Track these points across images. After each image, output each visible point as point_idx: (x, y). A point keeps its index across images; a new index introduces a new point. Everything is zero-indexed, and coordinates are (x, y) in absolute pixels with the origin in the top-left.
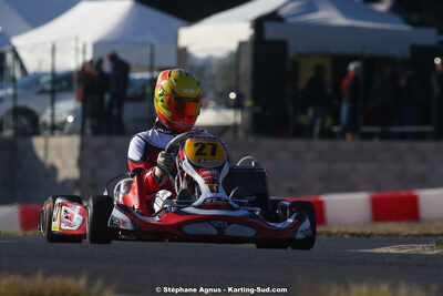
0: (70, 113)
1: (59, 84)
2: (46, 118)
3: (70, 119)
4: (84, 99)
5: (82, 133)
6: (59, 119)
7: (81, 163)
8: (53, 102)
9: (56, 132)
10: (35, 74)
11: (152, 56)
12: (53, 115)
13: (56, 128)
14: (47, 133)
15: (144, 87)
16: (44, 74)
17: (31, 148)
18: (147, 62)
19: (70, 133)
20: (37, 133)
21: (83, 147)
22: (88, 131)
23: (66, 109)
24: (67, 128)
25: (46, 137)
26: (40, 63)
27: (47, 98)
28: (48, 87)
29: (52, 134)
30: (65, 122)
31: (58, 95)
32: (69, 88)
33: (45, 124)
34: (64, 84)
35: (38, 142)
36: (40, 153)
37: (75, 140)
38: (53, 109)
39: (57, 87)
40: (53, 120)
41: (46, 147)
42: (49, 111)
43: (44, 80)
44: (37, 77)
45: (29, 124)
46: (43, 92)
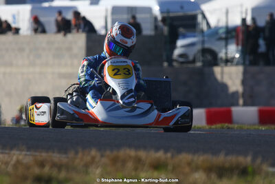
0: (238, 52)
1: (230, 34)
2: (222, 55)
3: (237, 56)
5: (244, 64)
6: (230, 55)
7: (244, 83)
8: (226, 45)
9: (229, 64)
10: (216, 27)
12: (226, 53)
13: (228, 61)
14: (223, 64)
16: (221, 28)
17: (213, 74)
19: (237, 64)
20: (216, 64)
21: (245, 73)
23: (233, 51)
24: (235, 61)
25: (222, 67)
26: (218, 21)
27: (223, 43)
28: (224, 36)
29: (226, 65)
30: (234, 58)
31: (230, 41)
33: (221, 59)
34: (234, 33)
35: (217, 70)
36: (219, 77)
37: (240, 69)
38: (226, 49)
39: (229, 36)
40: (226, 56)
41: (222, 73)
42: (224, 51)
43: (221, 31)
44: (217, 29)
45: (212, 58)
46: (221, 39)
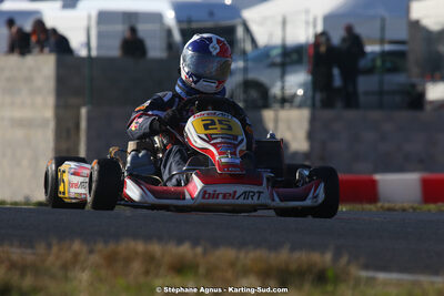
0: (301, 86)
1: (290, 57)
2: (276, 90)
3: (300, 92)
4: (314, 73)
5: (313, 106)
6: (289, 92)
7: (311, 136)
8: (283, 76)
9: (287, 105)
10: (266, 47)
11: (383, 29)
12: (283, 88)
13: (285, 101)
14: (277, 106)
15: (374, 60)
16: (274, 47)
17: (260, 121)
18: (377, 34)
19: (300, 106)
20: (266, 106)
21: (313, 120)
23: (296, 82)
24: (297, 101)
25: (276, 111)
26: (271, 35)
27: (277, 71)
28: (278, 60)
29: (282, 107)
30: (295, 95)
31: (289, 68)
32: (299, 61)
33: (275, 97)
34: (295, 57)
35: (268, 115)
36: (270, 126)
37: (305, 114)
38: (283, 82)
39: (288, 60)
40: (283, 93)
41: (276, 121)
42: (279, 84)
43: (274, 53)
44: (267, 51)
45: (259, 96)
46: (273, 65)
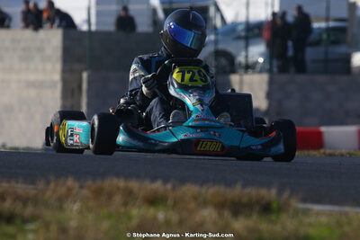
0: (261, 55)
1: (252, 31)
2: (241, 59)
3: (261, 60)
5: (270, 71)
6: (251, 60)
7: (269, 95)
8: (247, 46)
9: (250, 71)
10: (233, 23)
11: (328, 9)
12: (247, 57)
13: (249, 67)
14: (242, 71)
15: (321, 35)
16: (240, 24)
17: (228, 83)
19: (261, 72)
20: (233, 71)
21: (271, 83)
22: (275, 69)
23: (257, 52)
24: (258, 67)
25: (241, 75)
26: (237, 15)
27: (242, 43)
28: (243, 34)
29: (246, 72)
30: (257, 63)
31: (251, 41)
32: (259, 35)
33: (240, 64)
34: (256, 31)
35: (235, 79)
37: (265, 77)
38: (247, 51)
39: (251, 34)
40: (247, 61)
41: (241, 83)
42: (243, 53)
43: (241, 28)
44: (234, 25)
45: (227, 63)
46: (239, 38)
